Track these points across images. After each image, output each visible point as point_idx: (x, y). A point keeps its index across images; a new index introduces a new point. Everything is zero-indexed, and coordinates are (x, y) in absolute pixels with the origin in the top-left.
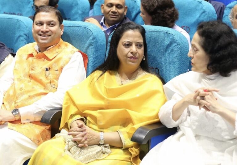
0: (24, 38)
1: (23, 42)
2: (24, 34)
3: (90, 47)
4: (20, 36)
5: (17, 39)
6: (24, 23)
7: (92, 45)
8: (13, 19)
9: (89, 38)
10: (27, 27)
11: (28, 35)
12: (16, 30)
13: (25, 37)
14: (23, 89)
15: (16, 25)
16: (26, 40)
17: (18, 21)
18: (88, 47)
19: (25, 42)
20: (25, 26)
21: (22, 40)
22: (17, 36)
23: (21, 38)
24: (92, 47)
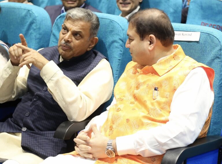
0: (119, 44)
1: (118, 49)
2: (120, 39)
3: (217, 61)
4: (114, 42)
5: (110, 45)
6: (120, 24)
7: (219, 58)
8: (103, 19)
9: (214, 48)
10: (123, 30)
11: (124, 41)
12: (108, 33)
13: (121, 42)
14: (120, 110)
15: (109, 26)
16: (122, 47)
17: (111, 21)
18: (213, 60)
19: (121, 49)
20: (120, 29)
21: (116, 47)
22: (110, 41)
23: (116, 44)
24: (219, 60)
